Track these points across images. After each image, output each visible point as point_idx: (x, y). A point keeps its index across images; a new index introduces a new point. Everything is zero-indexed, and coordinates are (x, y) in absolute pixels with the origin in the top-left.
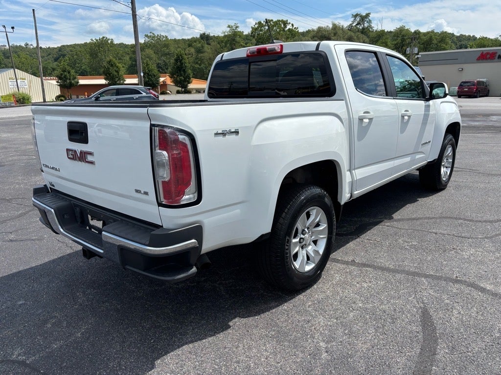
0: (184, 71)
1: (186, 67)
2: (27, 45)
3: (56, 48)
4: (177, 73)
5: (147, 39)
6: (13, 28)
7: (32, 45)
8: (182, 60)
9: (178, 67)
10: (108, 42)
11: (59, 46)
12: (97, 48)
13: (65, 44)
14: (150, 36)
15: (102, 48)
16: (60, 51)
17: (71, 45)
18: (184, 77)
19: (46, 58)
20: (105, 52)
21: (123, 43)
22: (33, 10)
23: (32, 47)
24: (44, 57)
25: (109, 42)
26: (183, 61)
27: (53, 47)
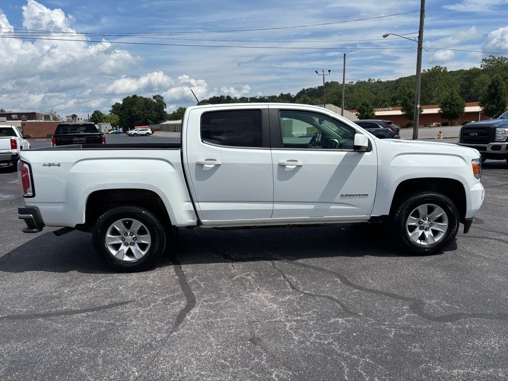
0: (499, 99)
1: (501, 94)
2: (370, 80)
3: (394, 81)
4: (489, 101)
5: (484, 63)
6: (329, 71)
7: (374, 80)
8: (497, 86)
9: (492, 94)
10: (440, 71)
11: (397, 78)
12: (428, 78)
13: (403, 77)
14: (489, 60)
15: (432, 77)
16: (397, 83)
17: (408, 77)
18: (496, 105)
19: (383, 91)
20: (436, 81)
21: (463, 70)
22: (345, 55)
23: (373, 82)
24: (382, 90)
25: (442, 70)
26: (499, 87)
27: (391, 80)
